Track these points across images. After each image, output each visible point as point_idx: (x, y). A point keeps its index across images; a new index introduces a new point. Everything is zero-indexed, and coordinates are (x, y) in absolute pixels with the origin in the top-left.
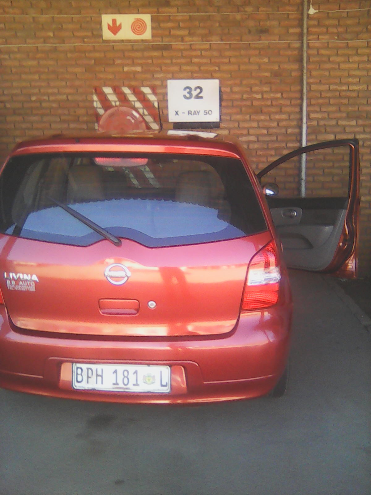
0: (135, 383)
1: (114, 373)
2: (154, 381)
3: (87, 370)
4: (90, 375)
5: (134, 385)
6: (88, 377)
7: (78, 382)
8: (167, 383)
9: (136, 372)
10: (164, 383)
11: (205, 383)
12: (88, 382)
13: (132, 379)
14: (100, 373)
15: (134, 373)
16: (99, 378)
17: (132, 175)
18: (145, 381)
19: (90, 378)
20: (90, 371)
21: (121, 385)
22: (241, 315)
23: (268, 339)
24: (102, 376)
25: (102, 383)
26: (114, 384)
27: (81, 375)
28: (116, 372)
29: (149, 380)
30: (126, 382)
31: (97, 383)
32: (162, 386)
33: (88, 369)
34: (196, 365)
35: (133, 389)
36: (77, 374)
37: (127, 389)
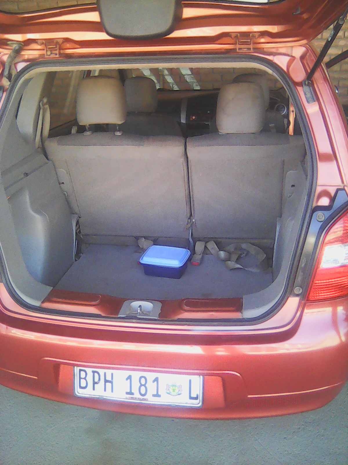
0: (155, 393)
1: (127, 379)
2: (180, 392)
3: (92, 374)
4: (96, 380)
5: (154, 396)
6: (95, 383)
7: (81, 387)
8: (197, 396)
9: (156, 380)
10: (194, 395)
11: (249, 396)
12: (94, 389)
13: (152, 388)
14: (109, 378)
15: (154, 381)
16: (108, 385)
18: (168, 392)
19: (97, 383)
20: (96, 374)
21: (137, 395)
24: (111, 382)
25: (112, 391)
26: (127, 393)
27: (85, 378)
28: (129, 378)
29: (174, 390)
30: (143, 392)
31: (105, 390)
32: (191, 398)
33: (94, 372)
34: (237, 375)
35: (151, 400)
36: (80, 378)
37: (145, 400)
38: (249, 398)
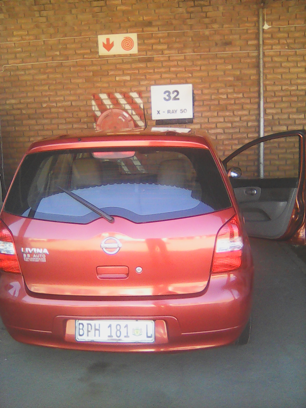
0: (126, 335)
1: (109, 327)
2: (141, 334)
3: (87, 325)
4: (89, 329)
5: (125, 337)
6: (88, 331)
7: (80, 335)
8: (151, 335)
9: (126, 326)
10: (149, 335)
11: (182, 334)
12: (88, 336)
13: (124, 333)
14: (97, 327)
15: (125, 327)
16: (97, 332)
17: (123, 164)
18: (134, 333)
19: (90, 331)
20: (89, 326)
21: (115, 337)
22: (212, 277)
23: (234, 297)
24: (99, 330)
25: (99, 336)
26: (109, 336)
27: (82, 329)
28: (110, 326)
29: (137, 332)
30: (118, 335)
31: (95, 336)
32: (148, 337)
33: (88, 324)
34: (175, 320)
35: (124, 340)
36: (79, 329)
37: (119, 340)
38: (182, 335)
